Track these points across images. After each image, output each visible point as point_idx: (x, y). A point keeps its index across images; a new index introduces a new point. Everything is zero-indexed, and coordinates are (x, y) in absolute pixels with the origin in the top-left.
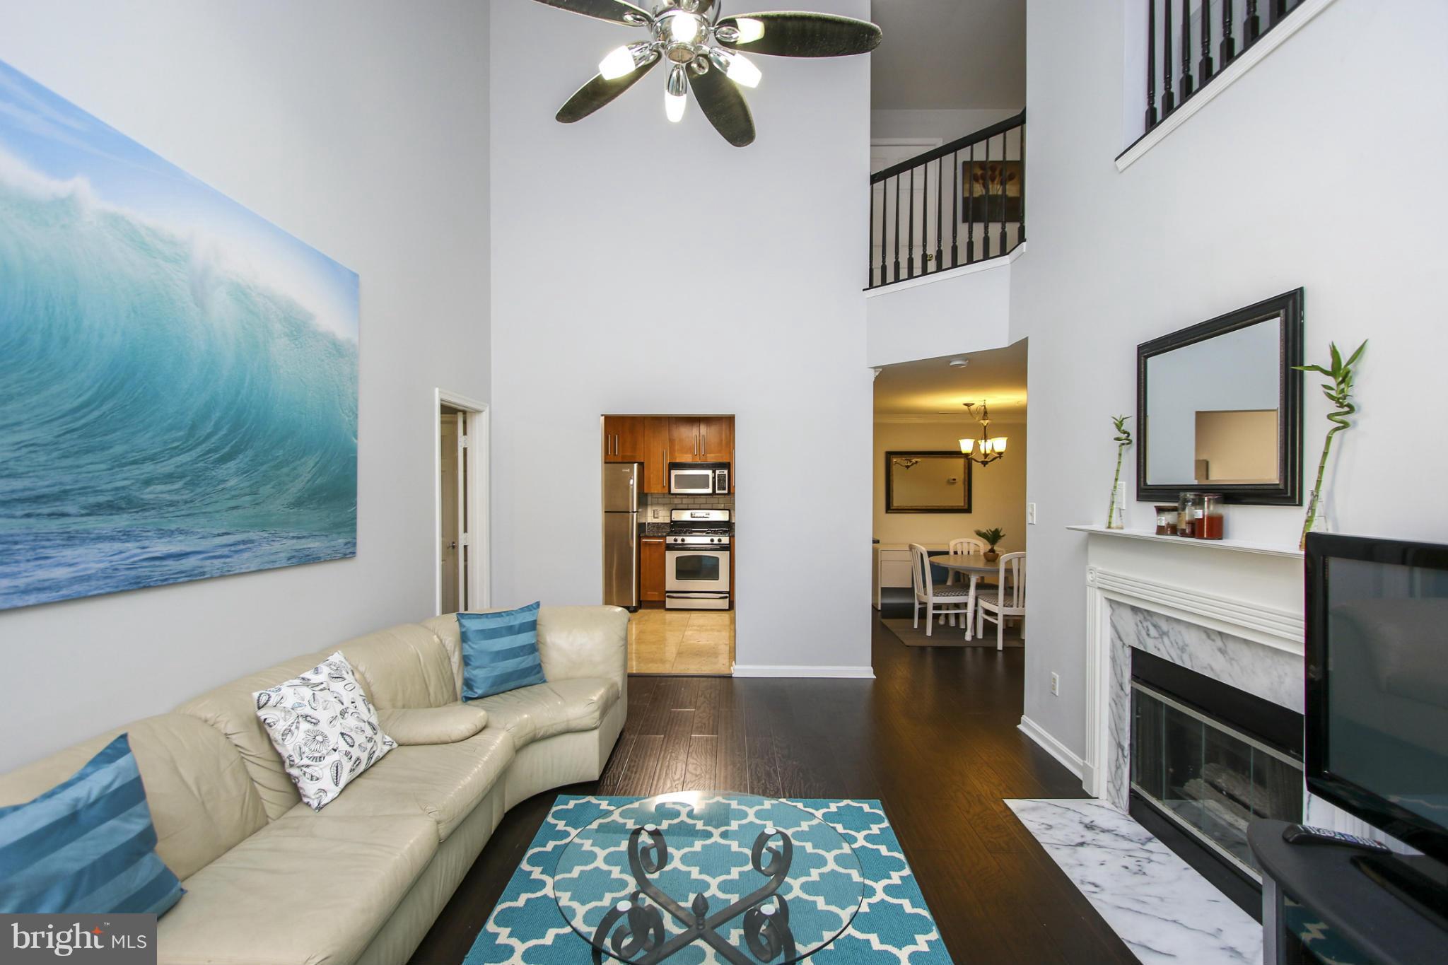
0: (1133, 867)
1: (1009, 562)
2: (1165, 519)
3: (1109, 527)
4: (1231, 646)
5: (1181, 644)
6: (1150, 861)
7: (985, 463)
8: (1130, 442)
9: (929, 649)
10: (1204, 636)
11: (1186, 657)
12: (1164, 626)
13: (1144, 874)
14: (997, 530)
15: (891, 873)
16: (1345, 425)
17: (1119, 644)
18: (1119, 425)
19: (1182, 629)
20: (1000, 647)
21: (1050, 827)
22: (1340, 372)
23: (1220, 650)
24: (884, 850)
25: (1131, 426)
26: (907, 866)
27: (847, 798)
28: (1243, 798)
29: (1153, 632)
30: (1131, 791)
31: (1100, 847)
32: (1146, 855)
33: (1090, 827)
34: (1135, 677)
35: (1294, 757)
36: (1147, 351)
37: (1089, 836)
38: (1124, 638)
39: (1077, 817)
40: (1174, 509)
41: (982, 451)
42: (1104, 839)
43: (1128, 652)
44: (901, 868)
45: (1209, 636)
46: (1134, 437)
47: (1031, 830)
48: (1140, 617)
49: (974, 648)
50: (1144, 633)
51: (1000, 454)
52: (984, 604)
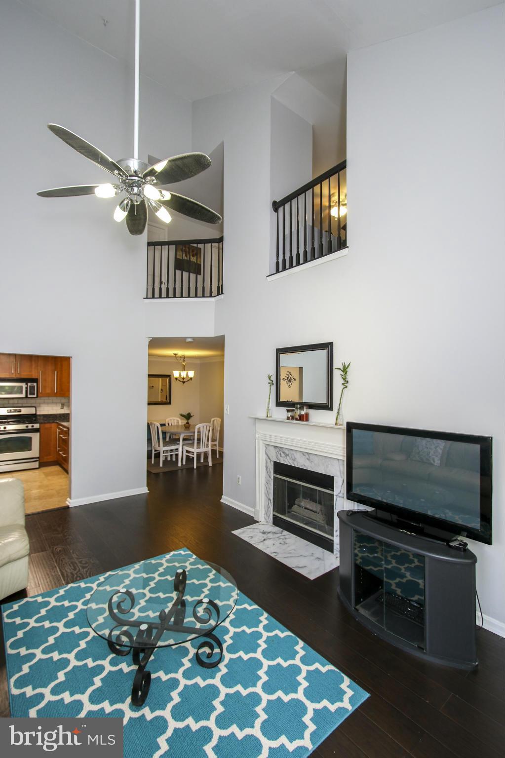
0: (283, 543)
1: (199, 429)
2: (289, 414)
3: (267, 417)
4: (311, 457)
5: (293, 458)
6: (286, 539)
7: (184, 382)
8: (273, 384)
9: (161, 474)
10: (302, 455)
11: (295, 463)
12: (287, 452)
13: (286, 543)
14: (189, 413)
15: (209, 574)
16: (346, 387)
17: (269, 461)
18: (269, 378)
19: (294, 452)
20: (195, 467)
21: (252, 537)
22: (345, 370)
23: (308, 459)
24: (200, 566)
25: (274, 378)
26: (213, 570)
27: (172, 551)
28: (311, 508)
29: (283, 455)
30: (274, 515)
31: (270, 539)
32: (284, 537)
33: (264, 533)
34: (275, 472)
35: (330, 490)
36: (280, 351)
37: (265, 536)
38: (271, 458)
39: (258, 531)
40: (293, 411)
41: (182, 377)
42: (270, 535)
43: (272, 463)
44: (211, 572)
45: (304, 455)
46: (275, 382)
47: (246, 540)
48: (278, 450)
49: (182, 470)
50: (279, 456)
51: (191, 378)
52: (186, 448)
